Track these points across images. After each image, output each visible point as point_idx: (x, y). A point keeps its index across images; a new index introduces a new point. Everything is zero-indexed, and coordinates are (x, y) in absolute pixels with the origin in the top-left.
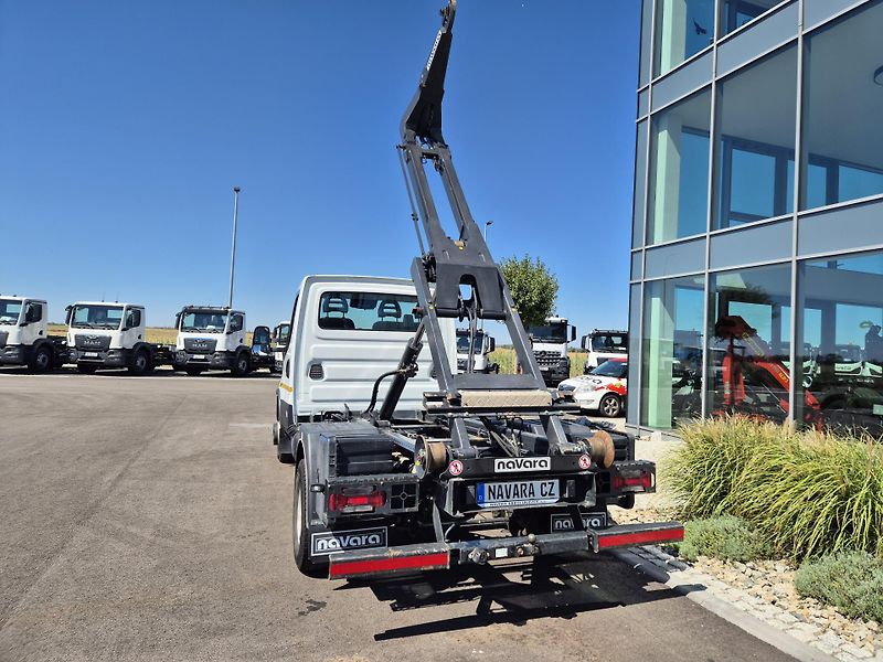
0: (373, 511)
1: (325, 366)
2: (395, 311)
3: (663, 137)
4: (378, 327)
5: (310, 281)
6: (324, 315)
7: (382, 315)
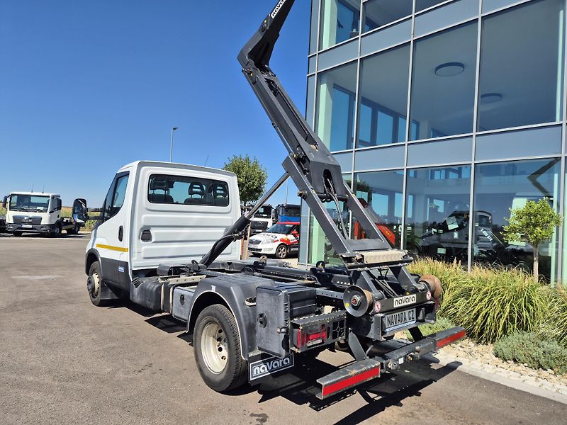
0: (323, 343)
1: (153, 231)
2: (199, 190)
3: (324, 87)
4: (188, 202)
5: (141, 165)
6: (151, 192)
7: (191, 193)
